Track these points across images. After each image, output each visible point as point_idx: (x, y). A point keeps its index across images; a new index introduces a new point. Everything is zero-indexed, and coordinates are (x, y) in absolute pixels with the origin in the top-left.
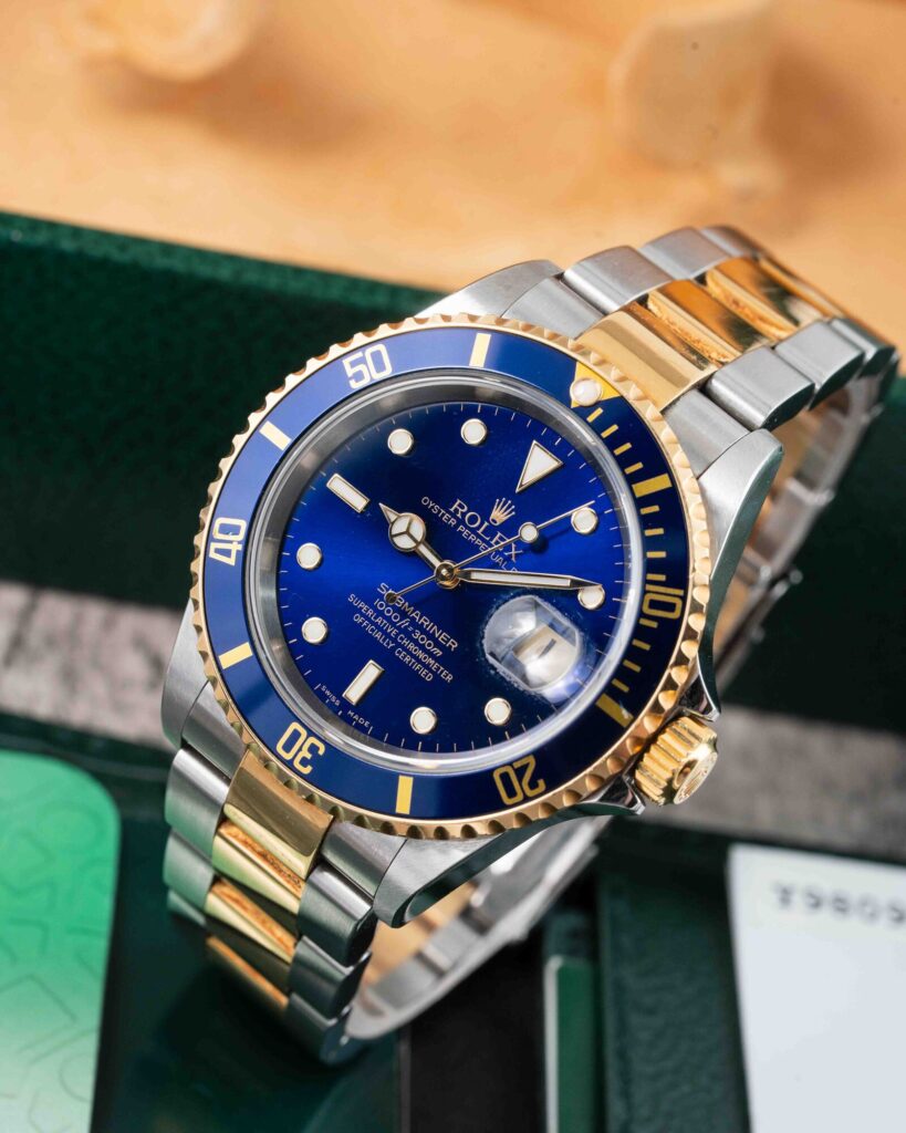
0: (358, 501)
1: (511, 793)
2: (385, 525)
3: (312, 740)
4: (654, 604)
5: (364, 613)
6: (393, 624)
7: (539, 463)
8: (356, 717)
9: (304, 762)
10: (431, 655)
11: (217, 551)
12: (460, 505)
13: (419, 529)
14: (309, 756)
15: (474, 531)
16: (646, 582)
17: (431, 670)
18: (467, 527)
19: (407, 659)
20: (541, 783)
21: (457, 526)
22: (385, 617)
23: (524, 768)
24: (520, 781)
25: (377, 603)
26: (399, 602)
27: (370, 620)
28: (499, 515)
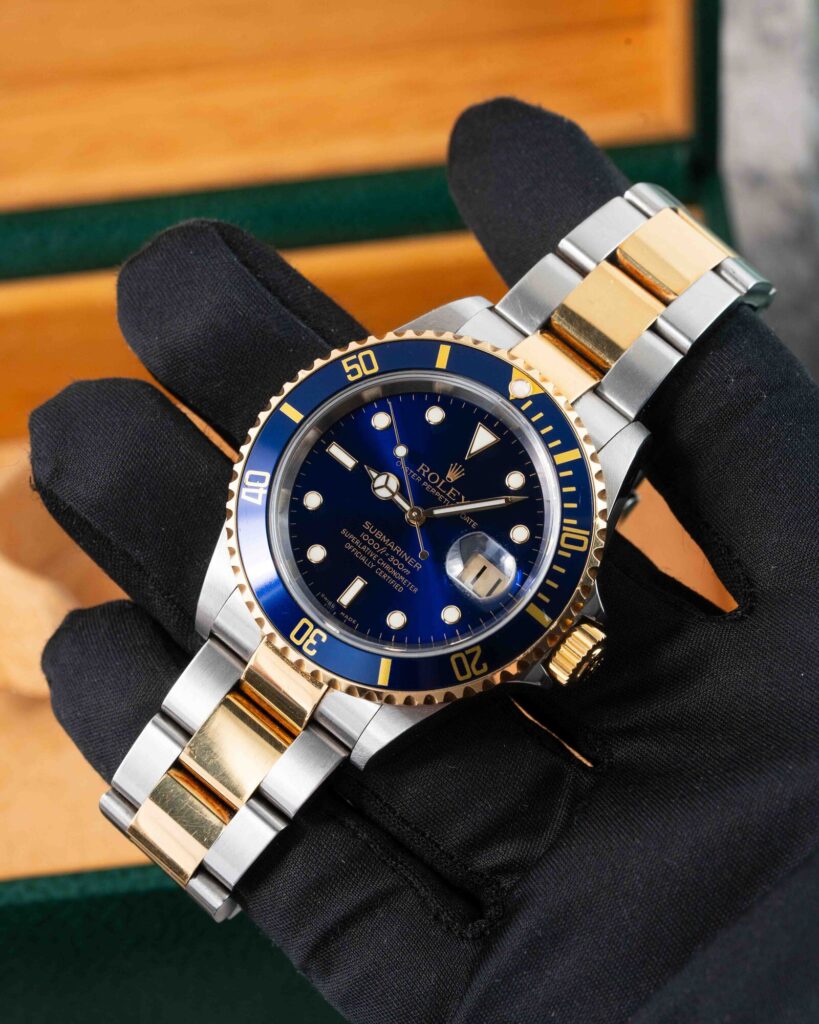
0: (349, 462)
1: (463, 672)
2: (370, 481)
3: (318, 631)
4: (568, 541)
5: (353, 543)
6: (375, 551)
7: (483, 439)
8: (347, 617)
9: (311, 647)
10: (402, 573)
11: (247, 494)
12: (424, 467)
13: (394, 483)
14: (314, 643)
15: (434, 486)
16: (562, 524)
17: (402, 585)
18: (429, 483)
19: (384, 576)
20: (485, 666)
21: (422, 482)
22: (368, 546)
23: (474, 654)
24: (470, 663)
25: (363, 535)
26: (379, 535)
27: (357, 547)
28: (452, 475)
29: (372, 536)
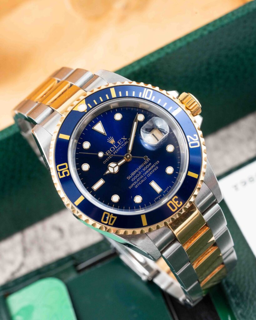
0: (101, 182)
1: (197, 144)
2: (110, 174)
3: (173, 199)
4: (148, 96)
5: (135, 185)
6: (140, 176)
7: (99, 127)
8: (166, 190)
9: (179, 204)
10: (150, 166)
11: (111, 223)
12: (107, 153)
13: (112, 165)
14: (177, 202)
15: (116, 149)
17: (155, 167)
18: (114, 151)
19: (151, 173)
21: (113, 154)
22: (137, 179)
23: (190, 139)
24: (193, 141)
25: (132, 180)
26: (133, 174)
27: (137, 183)
28: (112, 141)
29: (133, 177)
